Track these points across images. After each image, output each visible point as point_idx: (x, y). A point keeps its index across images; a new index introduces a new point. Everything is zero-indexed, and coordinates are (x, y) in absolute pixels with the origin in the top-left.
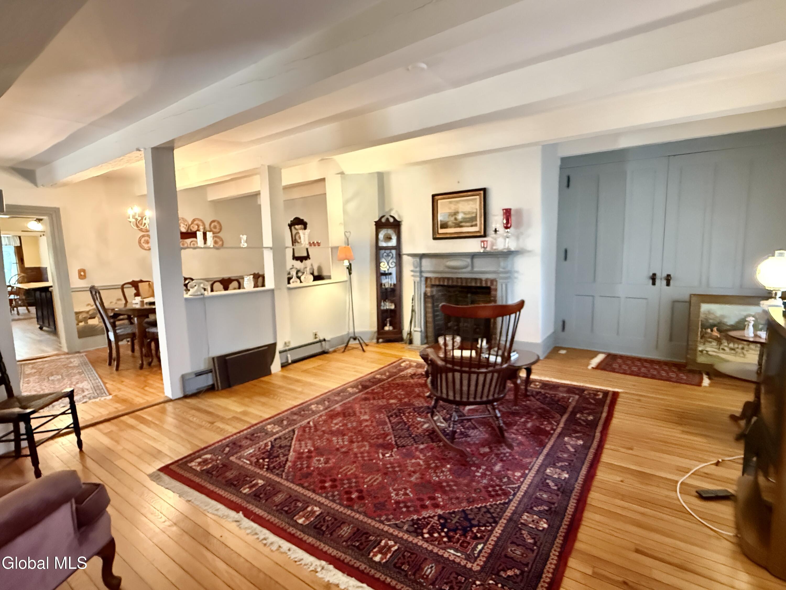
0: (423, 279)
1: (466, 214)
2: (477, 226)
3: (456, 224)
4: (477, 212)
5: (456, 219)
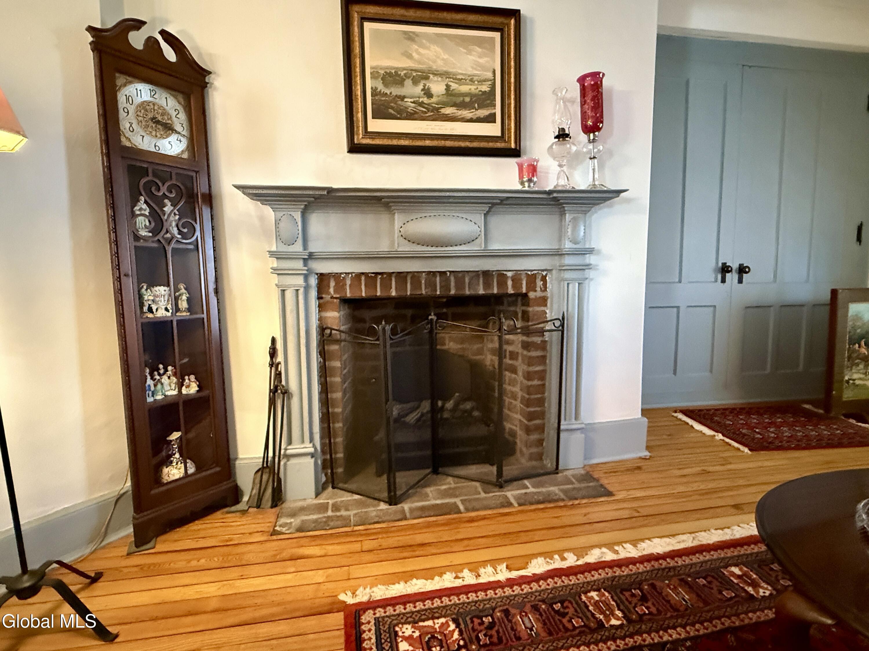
0: (313, 281)
1: (460, 81)
2: (495, 122)
3: (429, 108)
4: (495, 79)
5: (428, 94)
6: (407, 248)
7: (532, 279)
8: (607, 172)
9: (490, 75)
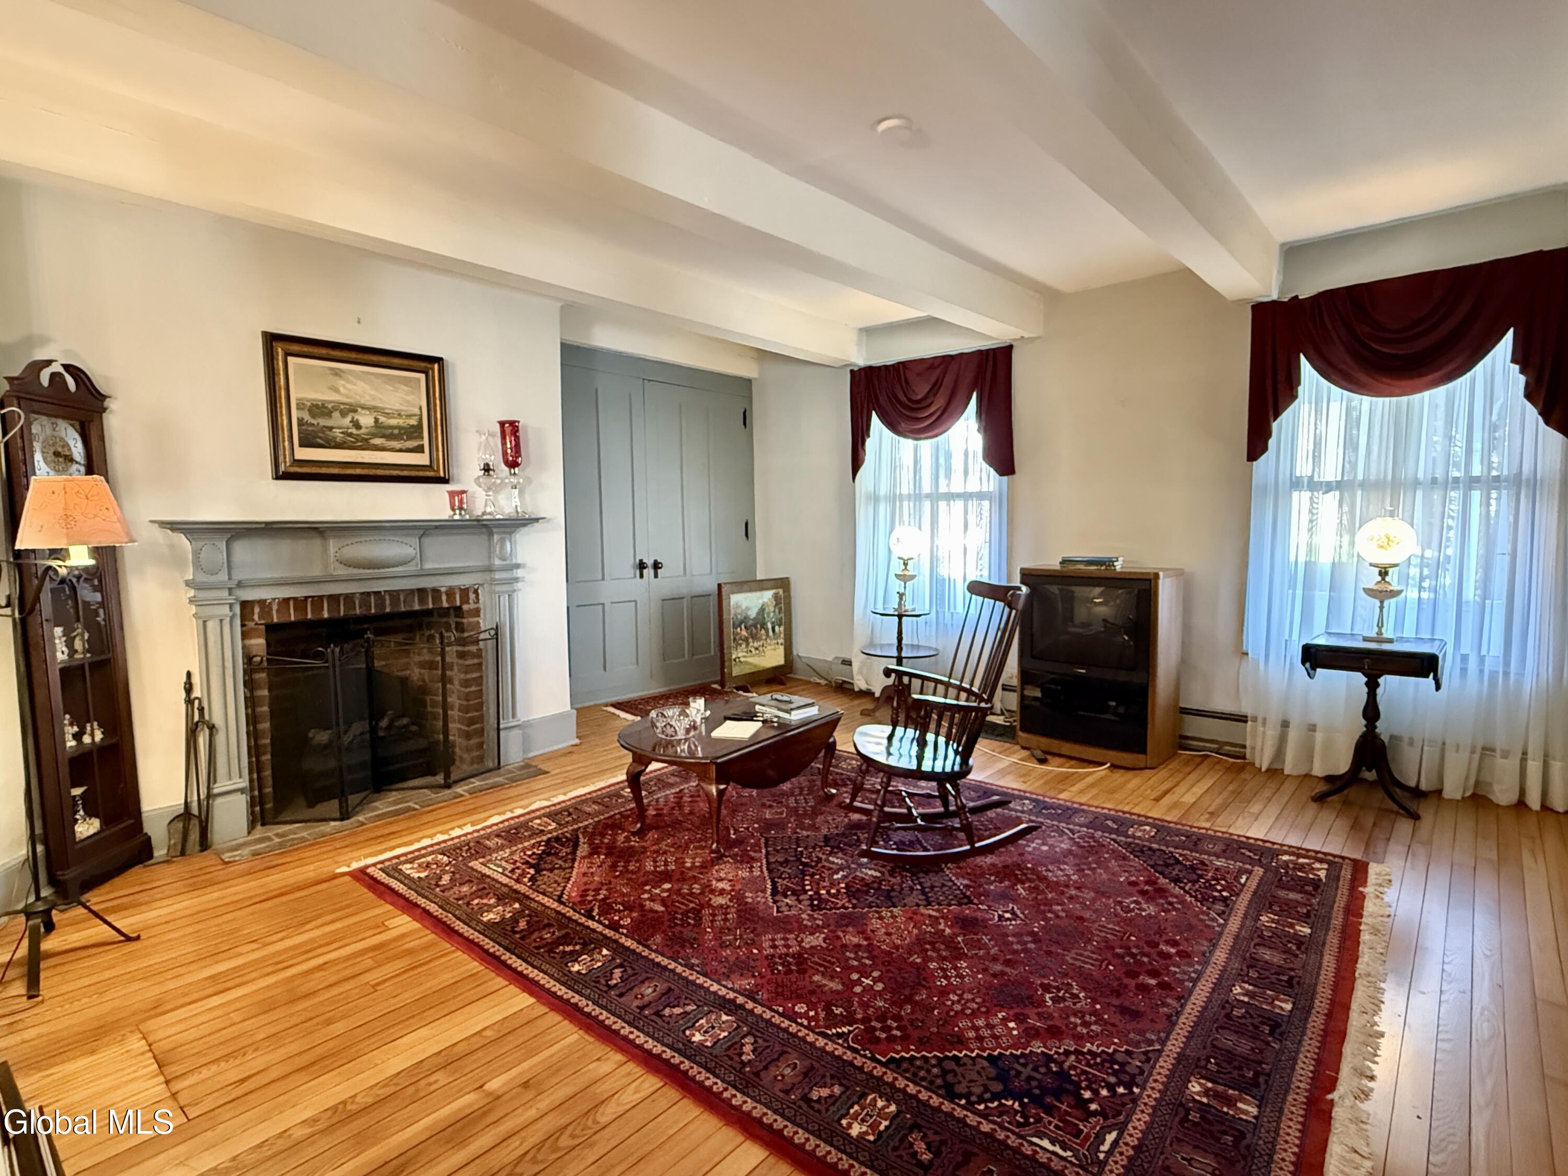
0: (237, 609)
1: (388, 415)
2: (423, 452)
3: (358, 438)
4: (421, 415)
5: (357, 426)
6: (342, 571)
7: (465, 592)
8: (527, 497)
9: (417, 411)
